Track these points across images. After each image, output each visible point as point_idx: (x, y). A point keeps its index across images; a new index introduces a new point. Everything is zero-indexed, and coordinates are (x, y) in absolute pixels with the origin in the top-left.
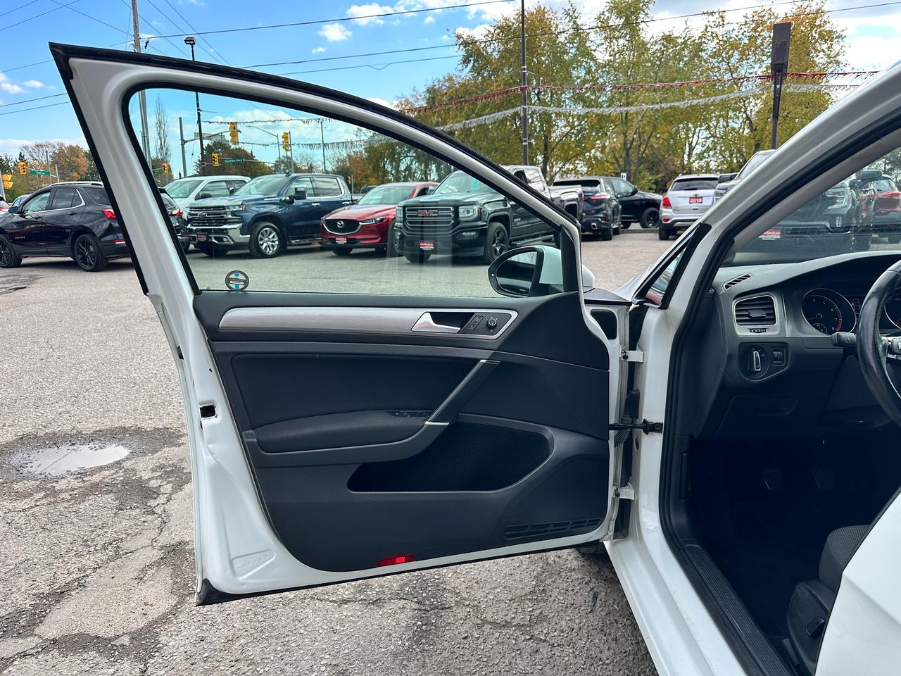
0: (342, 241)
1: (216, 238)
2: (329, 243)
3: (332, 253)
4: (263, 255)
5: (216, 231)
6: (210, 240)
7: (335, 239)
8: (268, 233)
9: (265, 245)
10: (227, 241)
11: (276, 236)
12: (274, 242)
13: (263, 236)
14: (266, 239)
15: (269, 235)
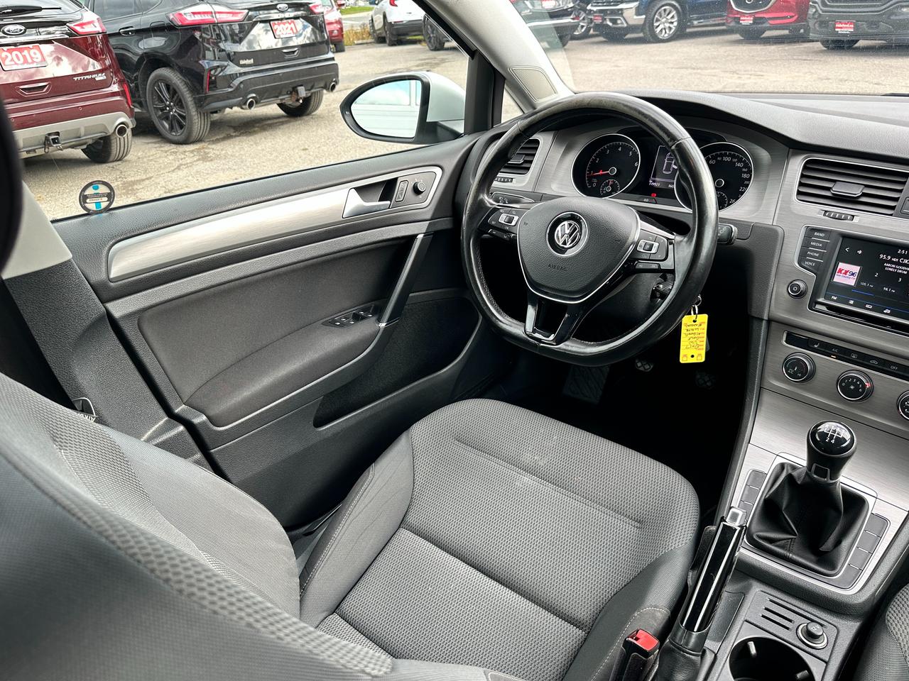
0: (746, 21)
1: (611, 20)
2: (733, 24)
3: (737, 37)
4: (656, 40)
5: (613, 12)
6: (605, 23)
7: (739, 19)
8: (667, 12)
9: (661, 26)
10: (621, 23)
11: (676, 16)
12: (672, 23)
13: (661, 16)
14: (664, 20)
15: (668, 14)
